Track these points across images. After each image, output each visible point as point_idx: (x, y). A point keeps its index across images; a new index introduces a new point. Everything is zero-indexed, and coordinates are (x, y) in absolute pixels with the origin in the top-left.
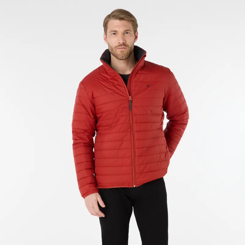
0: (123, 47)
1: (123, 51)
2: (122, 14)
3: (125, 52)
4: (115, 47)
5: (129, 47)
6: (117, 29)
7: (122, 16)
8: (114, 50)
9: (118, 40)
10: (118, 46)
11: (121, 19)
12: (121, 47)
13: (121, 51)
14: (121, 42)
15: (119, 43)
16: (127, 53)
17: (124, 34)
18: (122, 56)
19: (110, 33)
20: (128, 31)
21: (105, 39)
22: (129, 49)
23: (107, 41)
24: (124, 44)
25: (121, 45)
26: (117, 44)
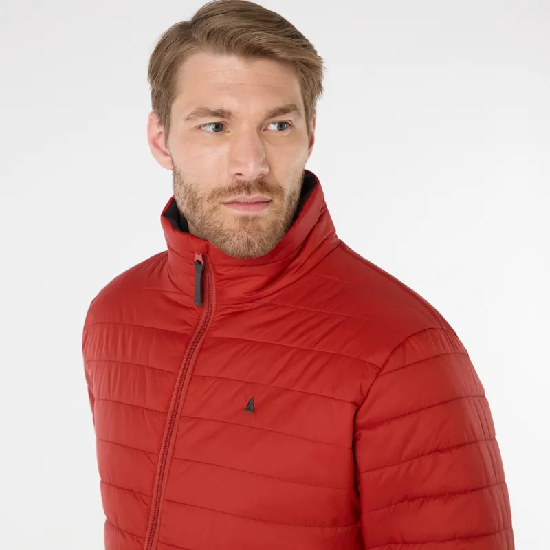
0: (256, 195)
1: (255, 219)
2: (258, 29)
3: (264, 225)
4: (216, 194)
5: (282, 198)
6: (228, 103)
7: (262, 39)
8: (206, 206)
9: (233, 162)
10: (231, 190)
11: (254, 51)
12: (243, 196)
13: (245, 219)
14: (251, 171)
15: (240, 174)
16: (275, 224)
17: (262, 128)
18: (249, 244)
19: (188, 119)
20: (284, 111)
21: (154, 143)
22: (285, 205)
23: (166, 154)
24: (262, 184)
25: (247, 187)
26: (225, 181)
